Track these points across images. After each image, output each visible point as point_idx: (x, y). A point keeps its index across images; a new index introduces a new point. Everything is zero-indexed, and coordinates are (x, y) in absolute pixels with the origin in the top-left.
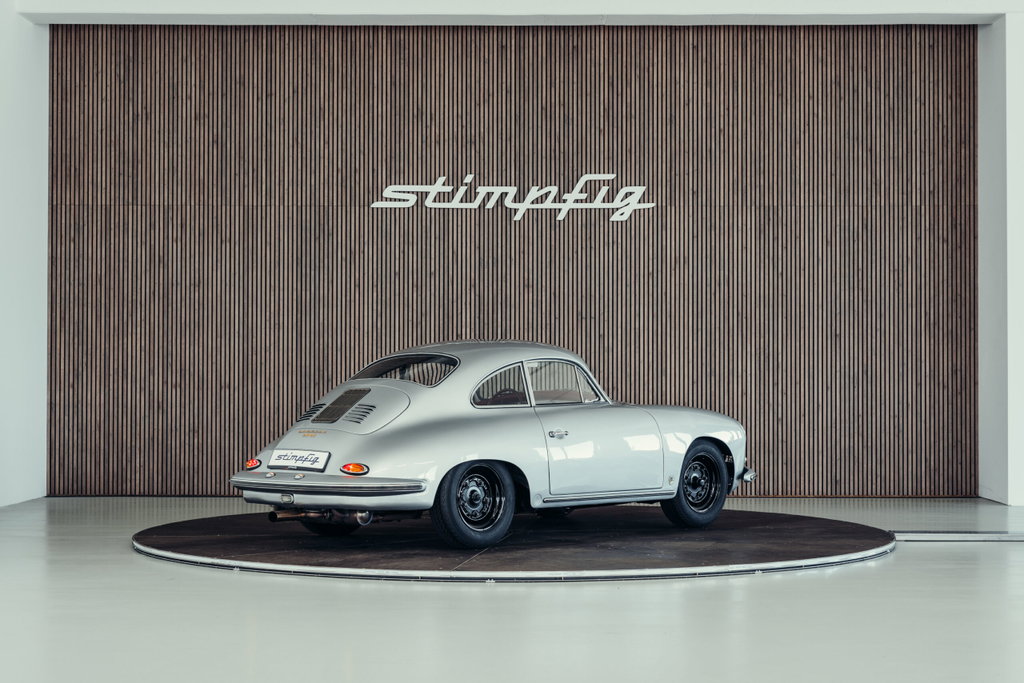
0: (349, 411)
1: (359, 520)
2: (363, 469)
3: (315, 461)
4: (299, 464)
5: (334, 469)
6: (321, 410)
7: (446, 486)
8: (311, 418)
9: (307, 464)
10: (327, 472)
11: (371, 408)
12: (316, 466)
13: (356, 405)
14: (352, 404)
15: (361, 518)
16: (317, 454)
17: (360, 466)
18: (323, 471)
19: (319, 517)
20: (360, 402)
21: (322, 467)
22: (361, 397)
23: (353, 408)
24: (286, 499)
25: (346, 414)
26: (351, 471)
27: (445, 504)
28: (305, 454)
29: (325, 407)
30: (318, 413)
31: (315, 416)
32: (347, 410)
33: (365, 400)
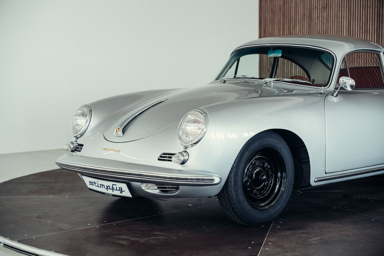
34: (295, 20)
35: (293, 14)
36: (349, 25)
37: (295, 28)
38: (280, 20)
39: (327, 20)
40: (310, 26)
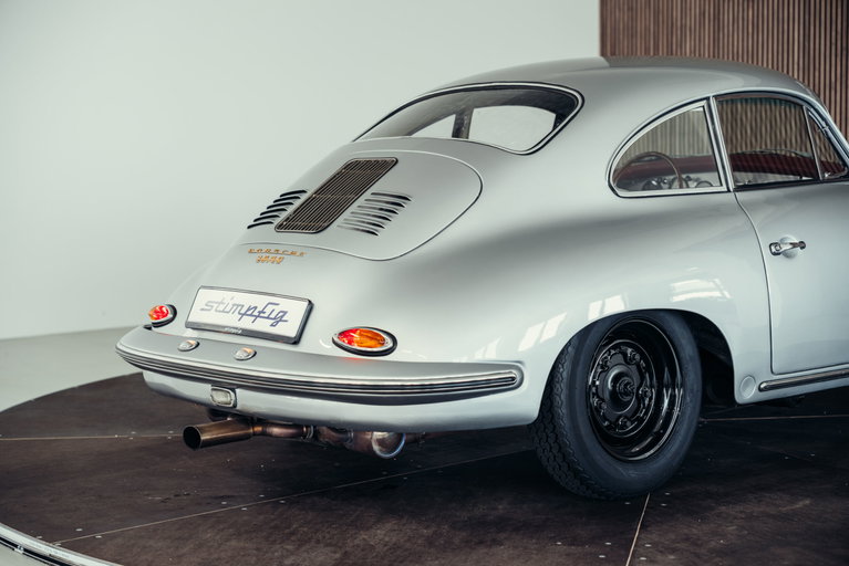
0: (353, 208)
1: (376, 448)
2: (382, 342)
3: (279, 319)
4: (247, 323)
5: (320, 340)
6: (297, 203)
7: (565, 372)
8: (277, 221)
9: (263, 326)
10: (303, 347)
11: (400, 200)
12: (281, 330)
13: (367, 195)
14: (359, 192)
15: (381, 442)
16: (284, 304)
17: (374, 335)
18: (296, 341)
19: (292, 436)
20: (375, 188)
21: (293, 333)
22: (378, 177)
23: (361, 201)
24: (221, 398)
25: (346, 214)
26: (356, 347)
27: (563, 411)
28: (260, 302)
29: (304, 197)
30: (291, 209)
31: (283, 215)
32: (349, 203)
33: (387, 184)
34: (683, 27)
35: (677, 14)
36: (806, 36)
37: (681, 44)
38: (647, 29)
39: (756, 26)
40: (716, 40)
